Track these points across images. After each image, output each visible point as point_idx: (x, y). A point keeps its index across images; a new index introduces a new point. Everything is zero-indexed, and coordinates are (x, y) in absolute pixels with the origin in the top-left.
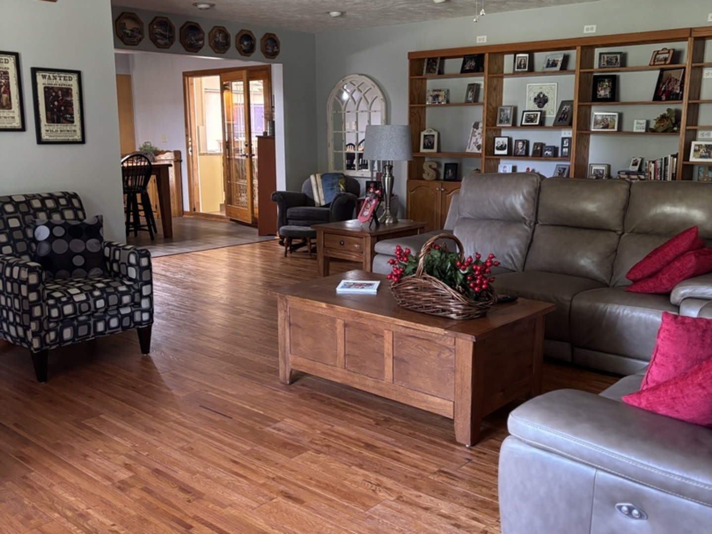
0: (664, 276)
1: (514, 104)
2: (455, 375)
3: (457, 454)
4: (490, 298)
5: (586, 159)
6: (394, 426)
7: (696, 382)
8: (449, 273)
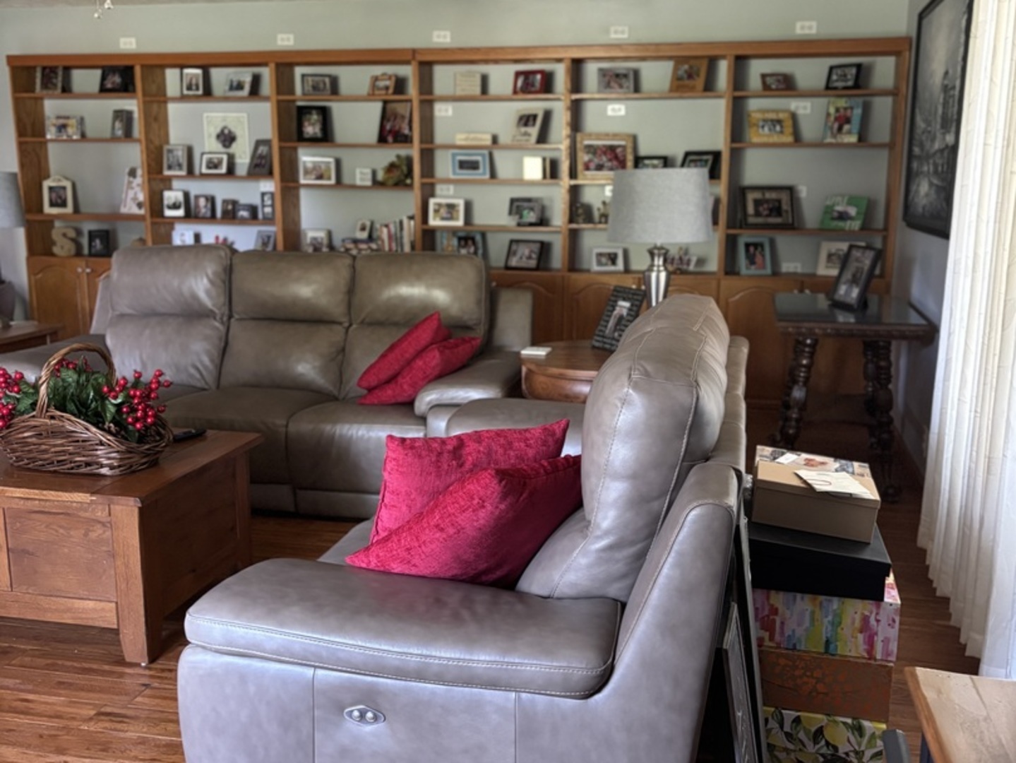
0: (404, 380)
1: (188, 142)
2: (114, 562)
3: (128, 681)
4: (162, 437)
5: (297, 222)
6: (19, 658)
7: (432, 523)
8: (93, 405)
